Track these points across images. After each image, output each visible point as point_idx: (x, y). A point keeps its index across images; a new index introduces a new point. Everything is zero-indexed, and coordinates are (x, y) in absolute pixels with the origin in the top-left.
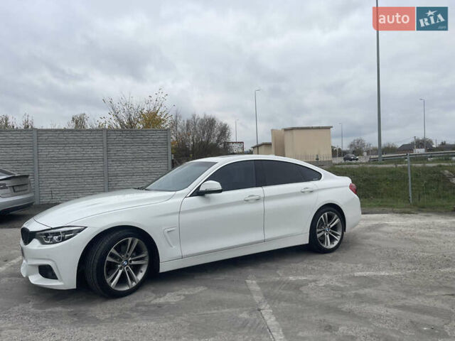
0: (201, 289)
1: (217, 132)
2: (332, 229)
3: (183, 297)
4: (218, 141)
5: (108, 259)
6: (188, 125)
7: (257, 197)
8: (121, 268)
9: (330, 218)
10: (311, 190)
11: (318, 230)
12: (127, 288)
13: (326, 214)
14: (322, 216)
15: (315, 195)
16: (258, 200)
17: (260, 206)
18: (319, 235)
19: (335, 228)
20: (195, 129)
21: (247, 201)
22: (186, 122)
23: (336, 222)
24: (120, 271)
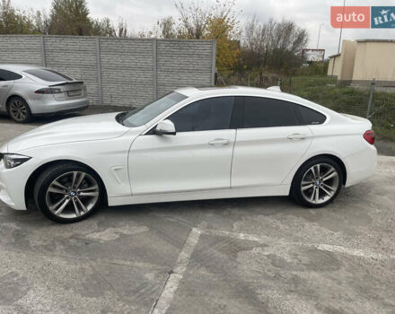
0: (144, 229)
1: (293, 39)
2: (325, 182)
3: (118, 236)
4: (294, 49)
5: (50, 189)
6: (264, 30)
7: (226, 141)
8: (68, 198)
9: (324, 170)
10: (302, 136)
11: (303, 183)
12: (74, 216)
13: (318, 165)
14: (312, 168)
15: (307, 143)
16: (226, 144)
17: (229, 150)
18: (303, 188)
19: (330, 182)
20: (271, 34)
21: (212, 145)
22: (262, 27)
23: (331, 176)
24: (67, 201)
